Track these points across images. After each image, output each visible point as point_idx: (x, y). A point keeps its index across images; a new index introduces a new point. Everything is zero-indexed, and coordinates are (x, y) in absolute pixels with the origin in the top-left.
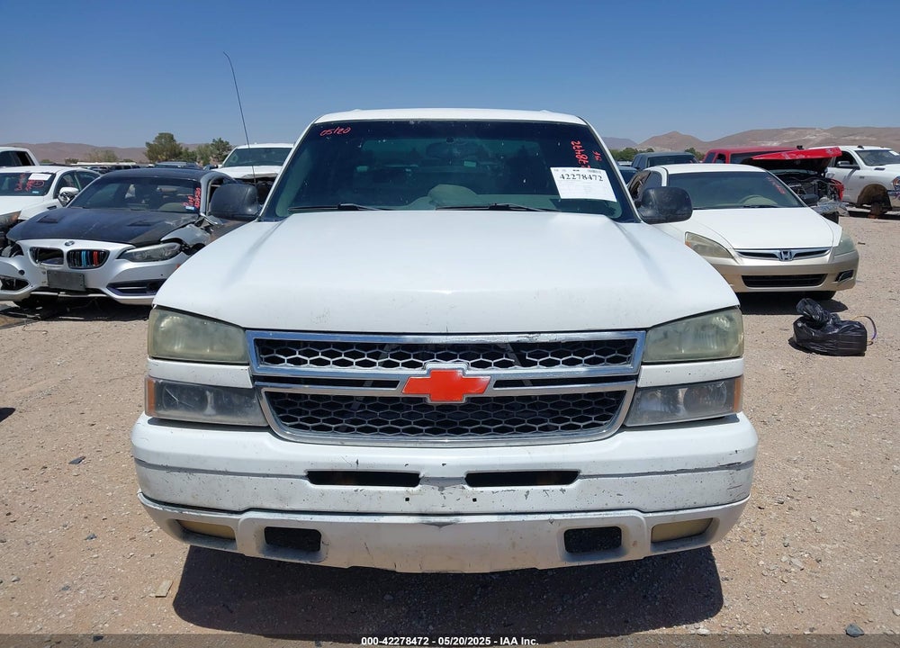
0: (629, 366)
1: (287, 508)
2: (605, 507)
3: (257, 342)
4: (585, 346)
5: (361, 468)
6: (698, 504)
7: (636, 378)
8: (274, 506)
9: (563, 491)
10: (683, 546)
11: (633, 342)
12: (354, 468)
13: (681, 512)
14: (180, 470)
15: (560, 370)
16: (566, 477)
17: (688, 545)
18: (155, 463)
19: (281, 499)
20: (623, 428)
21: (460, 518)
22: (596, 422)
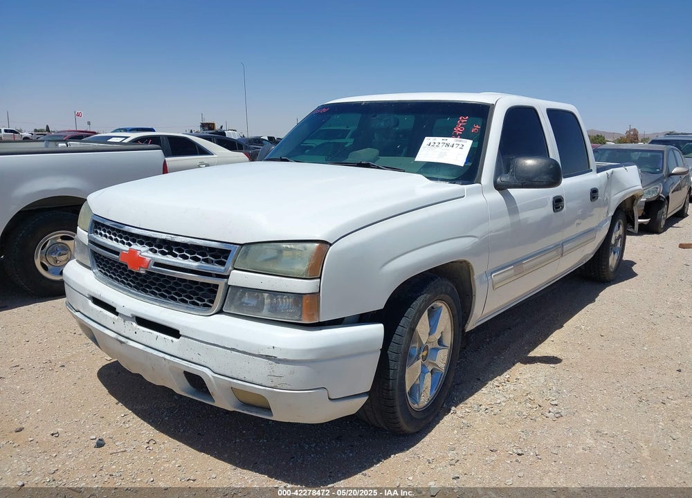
0: (223, 268)
2: (191, 360)
4: (193, 248)
6: (247, 379)
7: (227, 277)
9: (172, 341)
10: (257, 412)
11: (229, 252)
12: (98, 298)
13: (235, 381)
15: (178, 261)
16: (175, 333)
17: (260, 413)
20: (220, 312)
21: (129, 341)
22: (208, 303)
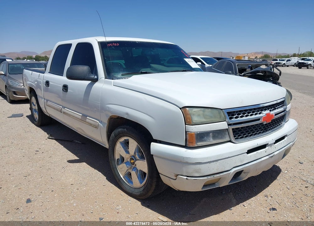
0: (285, 107)
1: (243, 164)
3: (228, 113)
5: (259, 146)
8: (240, 165)
9: (285, 141)
12: (257, 146)
14: (213, 161)
15: (281, 109)
18: (206, 162)
19: (241, 161)
21: (274, 153)
